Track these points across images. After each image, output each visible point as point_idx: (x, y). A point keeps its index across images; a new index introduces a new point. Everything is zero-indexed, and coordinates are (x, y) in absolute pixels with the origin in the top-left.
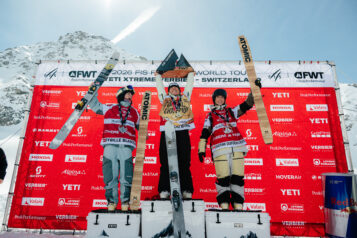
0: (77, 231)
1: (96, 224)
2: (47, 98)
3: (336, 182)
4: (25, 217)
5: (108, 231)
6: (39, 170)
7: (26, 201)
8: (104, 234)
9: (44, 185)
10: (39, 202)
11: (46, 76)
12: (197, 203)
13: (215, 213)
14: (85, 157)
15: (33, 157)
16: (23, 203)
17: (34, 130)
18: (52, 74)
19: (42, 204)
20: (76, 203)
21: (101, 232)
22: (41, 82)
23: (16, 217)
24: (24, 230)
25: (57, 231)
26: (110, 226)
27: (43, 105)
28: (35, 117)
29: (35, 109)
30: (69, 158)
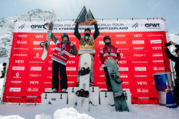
0: (37, 103)
1: (46, 98)
2: (20, 39)
4: (11, 97)
6: (18, 74)
7: (11, 89)
8: (50, 103)
9: (20, 82)
10: (18, 90)
11: (19, 28)
12: (94, 87)
13: (104, 93)
14: (41, 68)
15: (14, 68)
16: (10, 91)
17: (14, 55)
18: (22, 27)
19: (20, 91)
21: (48, 102)
22: (17, 31)
23: (7, 97)
24: (11, 103)
25: (27, 103)
26: (52, 99)
28: (15, 48)
29: (14, 45)
30: (32, 68)
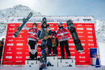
0: (22, 65)
3: (93, 50)
5: (31, 65)
6: (10, 48)
8: (30, 66)
9: (11, 53)
10: (11, 57)
11: (11, 21)
13: (60, 60)
17: (8, 37)
19: (11, 58)
23: (4, 62)
24: (7, 65)
25: (16, 65)
26: (32, 64)
27: (10, 29)
28: (8, 33)
30: (18, 44)
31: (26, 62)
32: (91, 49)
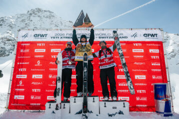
0: (41, 111)
1: (50, 108)
3: (159, 87)
5: (55, 111)
6: (21, 83)
7: (16, 97)
8: (53, 112)
9: (24, 90)
10: (22, 97)
11: (23, 37)
12: (95, 97)
15: (18, 76)
16: (15, 98)
17: (18, 63)
18: (25, 36)
19: (23, 99)
20: (39, 98)
21: (52, 111)
23: (12, 104)
27: (22, 51)
30: (34, 76)
31: (47, 105)
32: (156, 86)
